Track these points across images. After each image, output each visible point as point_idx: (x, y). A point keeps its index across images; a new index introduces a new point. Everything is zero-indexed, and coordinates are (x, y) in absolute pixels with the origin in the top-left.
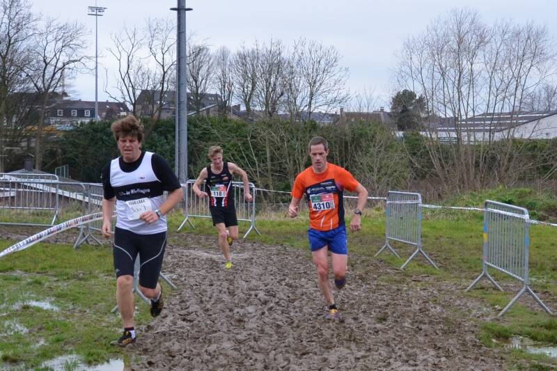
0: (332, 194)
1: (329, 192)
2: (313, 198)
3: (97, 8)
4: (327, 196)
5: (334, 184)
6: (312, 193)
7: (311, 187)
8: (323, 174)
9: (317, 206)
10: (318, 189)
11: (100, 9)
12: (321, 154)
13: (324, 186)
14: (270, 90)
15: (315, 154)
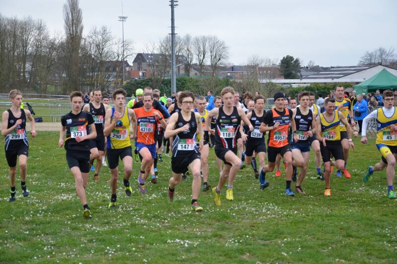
0: (153, 124)
1: (151, 122)
2: (142, 124)
3: (123, 17)
4: (150, 125)
5: (154, 119)
6: (141, 121)
7: (141, 118)
8: (149, 112)
9: (143, 129)
10: (145, 120)
11: (124, 18)
12: (149, 101)
13: (149, 119)
14: (213, 57)
15: (146, 101)
